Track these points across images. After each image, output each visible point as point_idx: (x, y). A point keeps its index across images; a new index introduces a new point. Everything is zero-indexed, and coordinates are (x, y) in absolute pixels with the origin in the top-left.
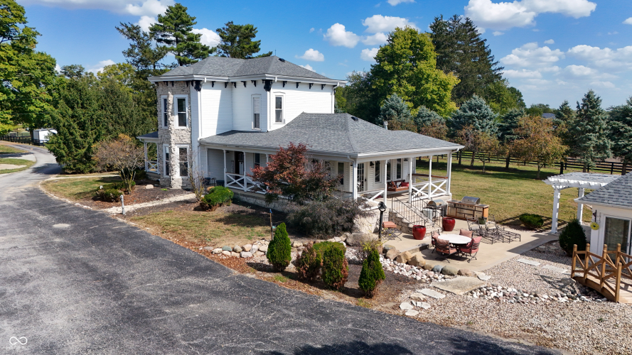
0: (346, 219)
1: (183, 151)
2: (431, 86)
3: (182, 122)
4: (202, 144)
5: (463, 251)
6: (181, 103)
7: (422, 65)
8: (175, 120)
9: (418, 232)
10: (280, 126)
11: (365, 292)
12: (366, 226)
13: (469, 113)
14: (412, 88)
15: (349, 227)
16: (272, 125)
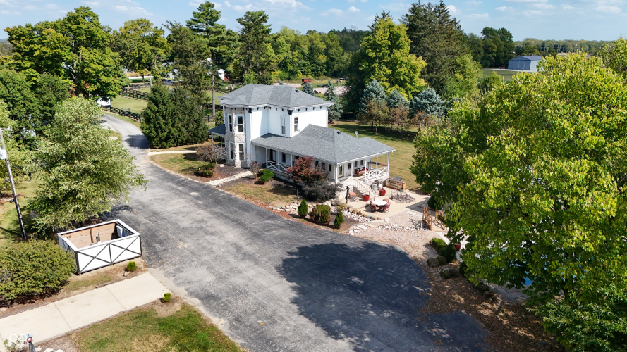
0: (332, 193)
1: (241, 146)
2: (403, 70)
3: (241, 129)
4: (252, 143)
5: (382, 209)
6: (240, 120)
7: (397, 53)
8: (236, 129)
9: (365, 198)
10: (297, 133)
11: (337, 226)
12: (341, 196)
13: (424, 101)
14: (389, 72)
15: (334, 196)
16: (293, 133)
